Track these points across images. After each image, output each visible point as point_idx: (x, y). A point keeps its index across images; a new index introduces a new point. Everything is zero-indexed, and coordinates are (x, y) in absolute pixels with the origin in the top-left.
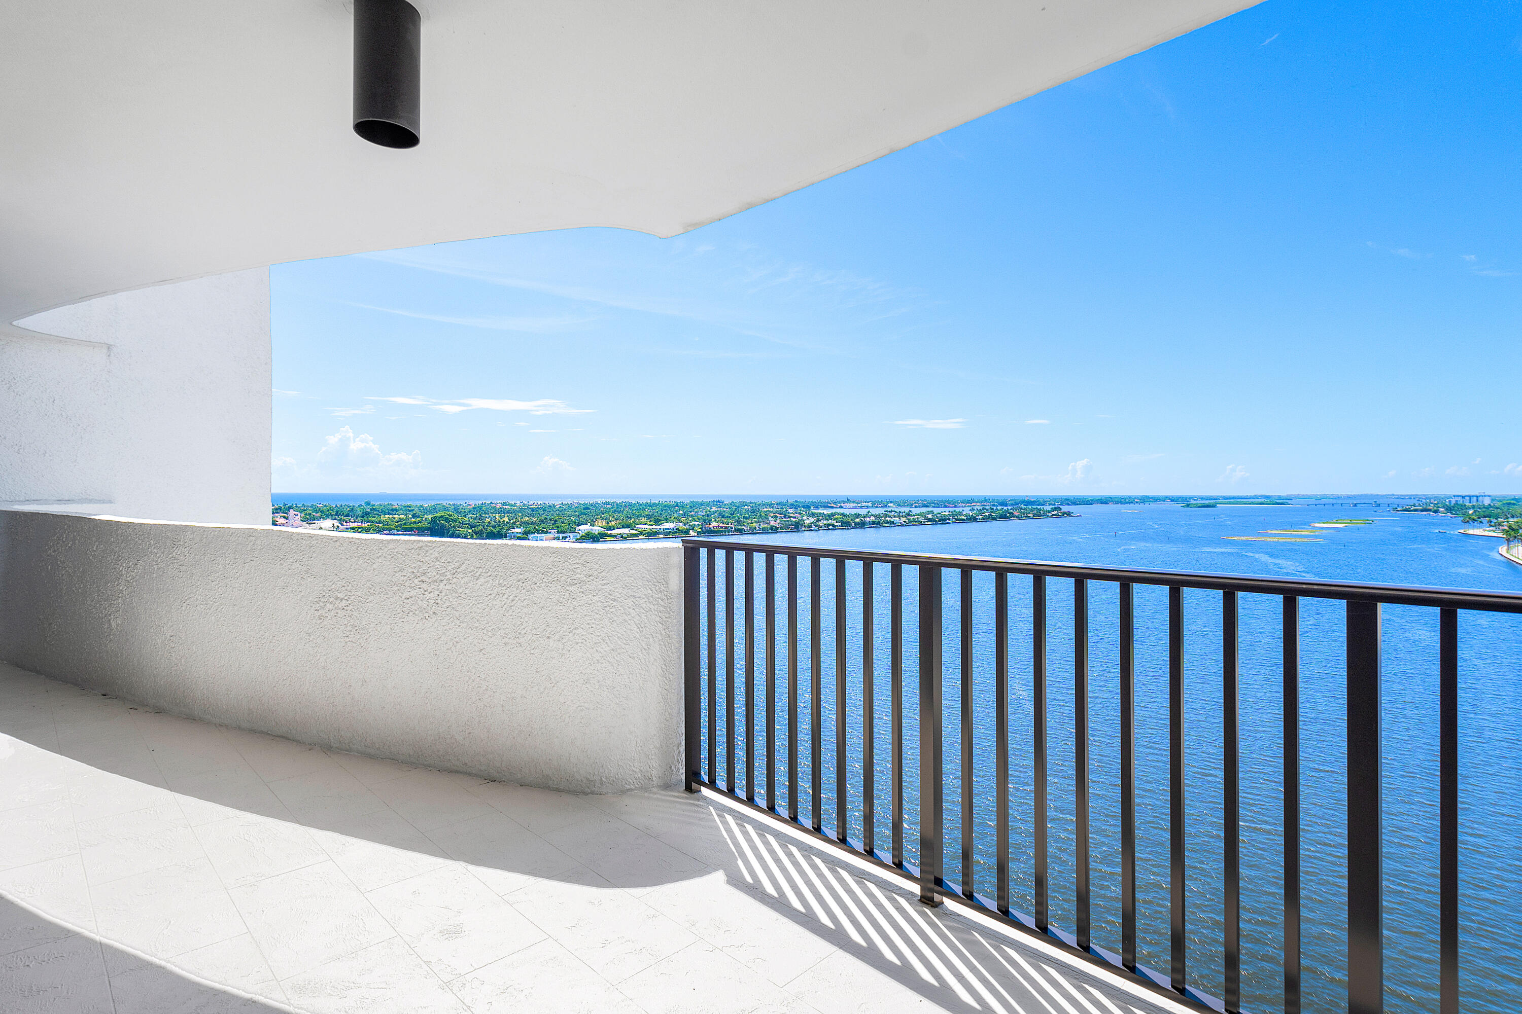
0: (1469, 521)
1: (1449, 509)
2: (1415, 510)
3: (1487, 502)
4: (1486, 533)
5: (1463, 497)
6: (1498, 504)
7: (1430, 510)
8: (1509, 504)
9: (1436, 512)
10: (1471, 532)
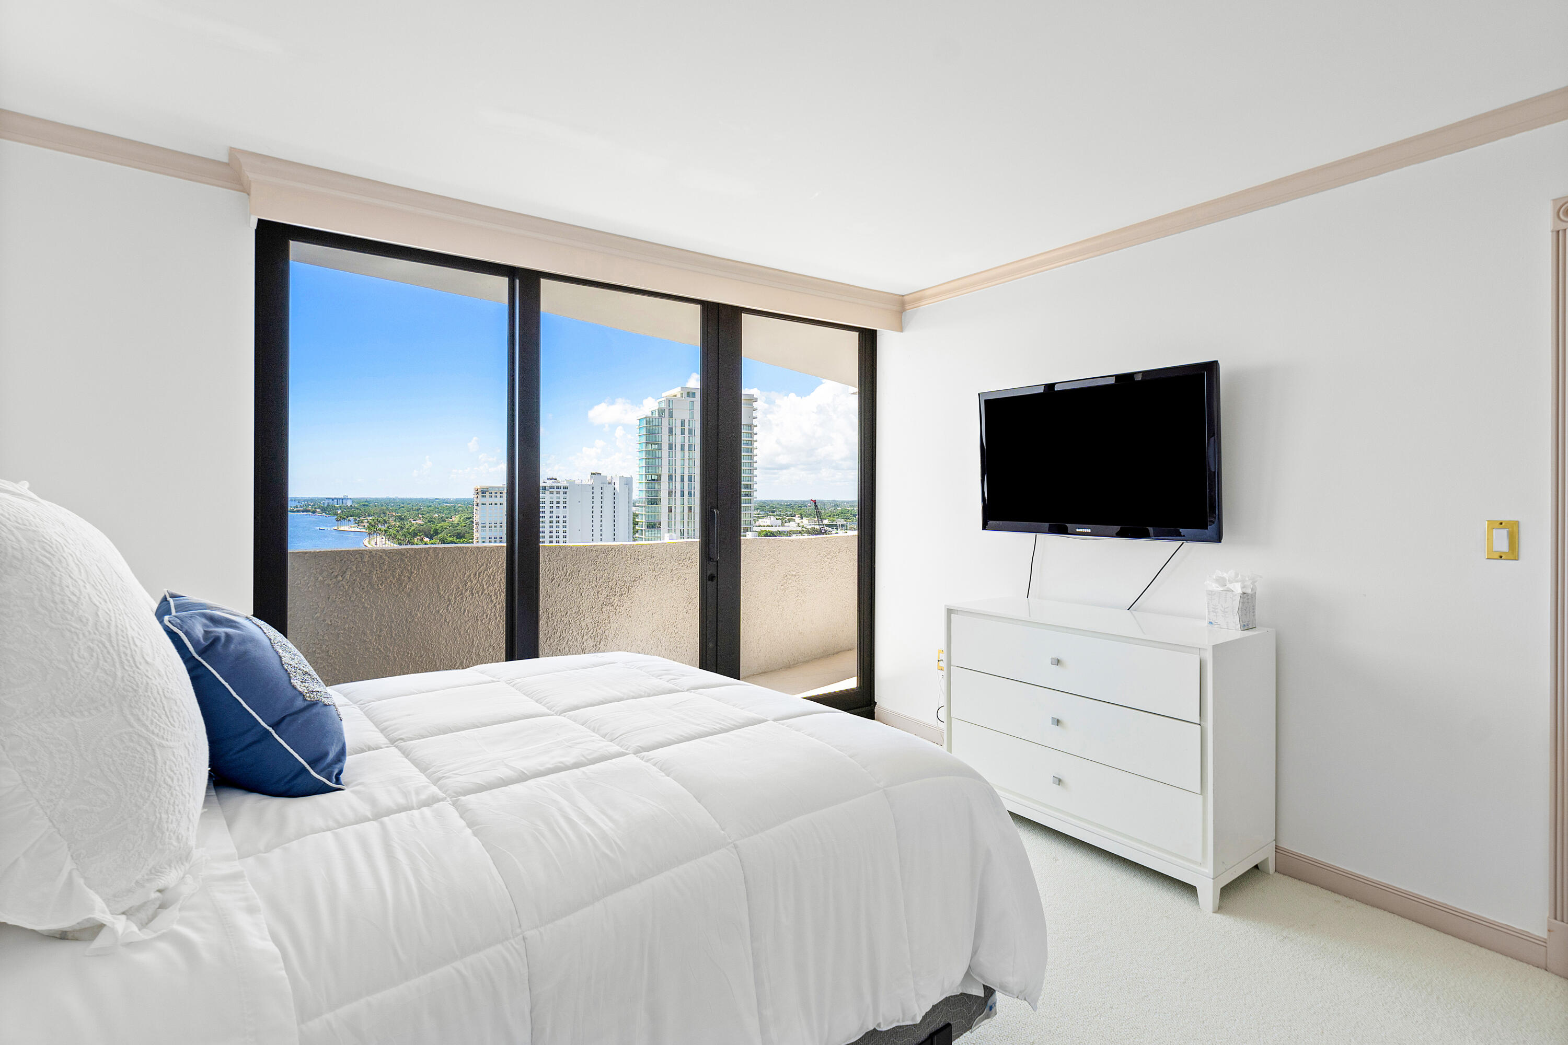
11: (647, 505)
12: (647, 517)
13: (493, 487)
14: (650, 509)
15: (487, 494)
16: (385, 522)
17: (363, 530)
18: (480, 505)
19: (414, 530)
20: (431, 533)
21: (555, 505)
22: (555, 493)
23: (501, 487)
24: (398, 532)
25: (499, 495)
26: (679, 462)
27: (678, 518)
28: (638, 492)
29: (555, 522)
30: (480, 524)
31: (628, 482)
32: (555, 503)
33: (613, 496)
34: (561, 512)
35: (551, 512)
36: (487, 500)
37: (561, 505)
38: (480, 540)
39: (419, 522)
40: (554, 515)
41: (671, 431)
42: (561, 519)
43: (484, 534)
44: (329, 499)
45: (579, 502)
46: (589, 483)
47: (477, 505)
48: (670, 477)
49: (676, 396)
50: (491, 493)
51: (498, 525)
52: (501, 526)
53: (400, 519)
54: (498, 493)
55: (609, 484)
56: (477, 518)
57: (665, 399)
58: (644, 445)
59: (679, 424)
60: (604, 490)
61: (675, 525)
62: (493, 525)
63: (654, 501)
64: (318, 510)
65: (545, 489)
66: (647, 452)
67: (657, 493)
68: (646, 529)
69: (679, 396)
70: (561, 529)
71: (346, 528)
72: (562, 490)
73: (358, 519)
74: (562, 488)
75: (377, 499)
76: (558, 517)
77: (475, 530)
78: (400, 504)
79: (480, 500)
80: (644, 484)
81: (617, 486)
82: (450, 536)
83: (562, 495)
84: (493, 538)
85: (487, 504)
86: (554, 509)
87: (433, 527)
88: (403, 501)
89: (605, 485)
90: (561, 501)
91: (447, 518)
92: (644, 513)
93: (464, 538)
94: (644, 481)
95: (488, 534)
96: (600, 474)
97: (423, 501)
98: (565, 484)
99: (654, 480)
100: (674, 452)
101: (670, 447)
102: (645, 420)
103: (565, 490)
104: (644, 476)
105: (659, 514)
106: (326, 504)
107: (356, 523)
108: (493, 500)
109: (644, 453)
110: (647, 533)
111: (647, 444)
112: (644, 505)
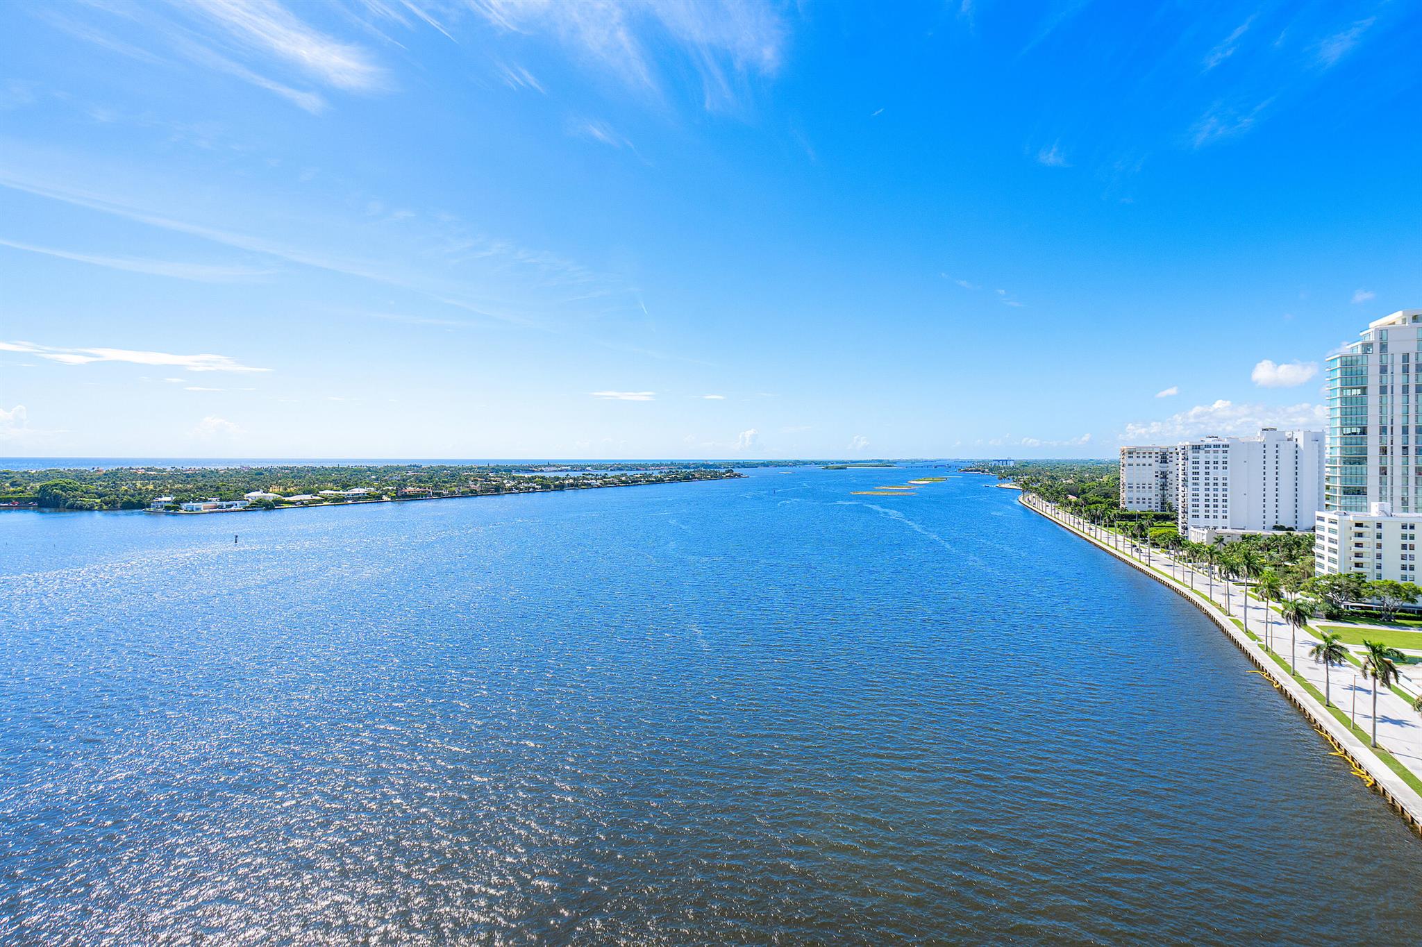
0: (1003, 478)
1: (991, 470)
2: (972, 471)
3: (1012, 464)
4: (1011, 487)
5: (999, 461)
6: (1018, 466)
7: (980, 470)
8: (1024, 466)
9: (983, 472)
10: (1003, 486)
11: (1342, 465)
12: (1343, 480)
13: (1140, 448)
14: (1348, 471)
15: (1135, 455)
16: (1039, 481)
17: (1019, 488)
18: (1126, 465)
19: (1062, 489)
20: (1079, 492)
21: (1211, 465)
22: (1211, 452)
23: (1150, 447)
24: (1047, 490)
25: (1147, 455)
26: (1398, 410)
27: (1398, 482)
28: (1333, 448)
29: (1211, 484)
30: (1126, 484)
31: (1318, 439)
32: (1212, 462)
33: (1295, 455)
34: (1220, 473)
35: (1207, 473)
36: (1134, 461)
37: (1220, 465)
38: (1127, 501)
39: (1070, 481)
40: (1211, 477)
41: (1383, 370)
42: (1220, 482)
43: (1131, 495)
44: (996, 460)
45: (1245, 462)
46: (1259, 440)
47: (1124, 466)
48: (1383, 430)
49: (1394, 323)
50: (1138, 453)
51: (1147, 486)
52: (1150, 488)
53: (1053, 478)
54: (1147, 454)
55: (1288, 440)
56: (1123, 479)
57: (1373, 330)
58: (1338, 391)
59: (1399, 359)
60: (1281, 449)
61: (1392, 491)
62: (1141, 486)
63: (1355, 459)
64: (987, 470)
65: (1199, 448)
66: (1345, 400)
67: (1364, 451)
68: (1342, 495)
69: (1399, 323)
70: (1220, 493)
71: (1006, 486)
72: (1221, 449)
73: (1016, 478)
74: (1221, 446)
75: (1036, 460)
76: (1216, 479)
77: (1121, 490)
78: (1054, 465)
79: (1127, 461)
80: (1338, 440)
81: (1301, 443)
82: (1097, 496)
83: (1221, 455)
84: (1141, 499)
85: (1135, 465)
86: (1211, 470)
87: (1081, 486)
88: (1059, 462)
89: (1282, 442)
90: (1220, 460)
91: (1097, 478)
92: (1338, 475)
93: (1111, 498)
94: (1338, 435)
95: (1135, 495)
96: (1275, 430)
97: (1078, 462)
98: (1226, 442)
99: (1355, 434)
100: (1389, 398)
101: (1383, 390)
102: (1339, 360)
103: (1225, 449)
104: (1338, 430)
105: (1363, 477)
106: (993, 465)
107: (1014, 481)
108: (1141, 461)
109: (1339, 400)
110: (1343, 501)
111: (1342, 389)
112: (1338, 465)
